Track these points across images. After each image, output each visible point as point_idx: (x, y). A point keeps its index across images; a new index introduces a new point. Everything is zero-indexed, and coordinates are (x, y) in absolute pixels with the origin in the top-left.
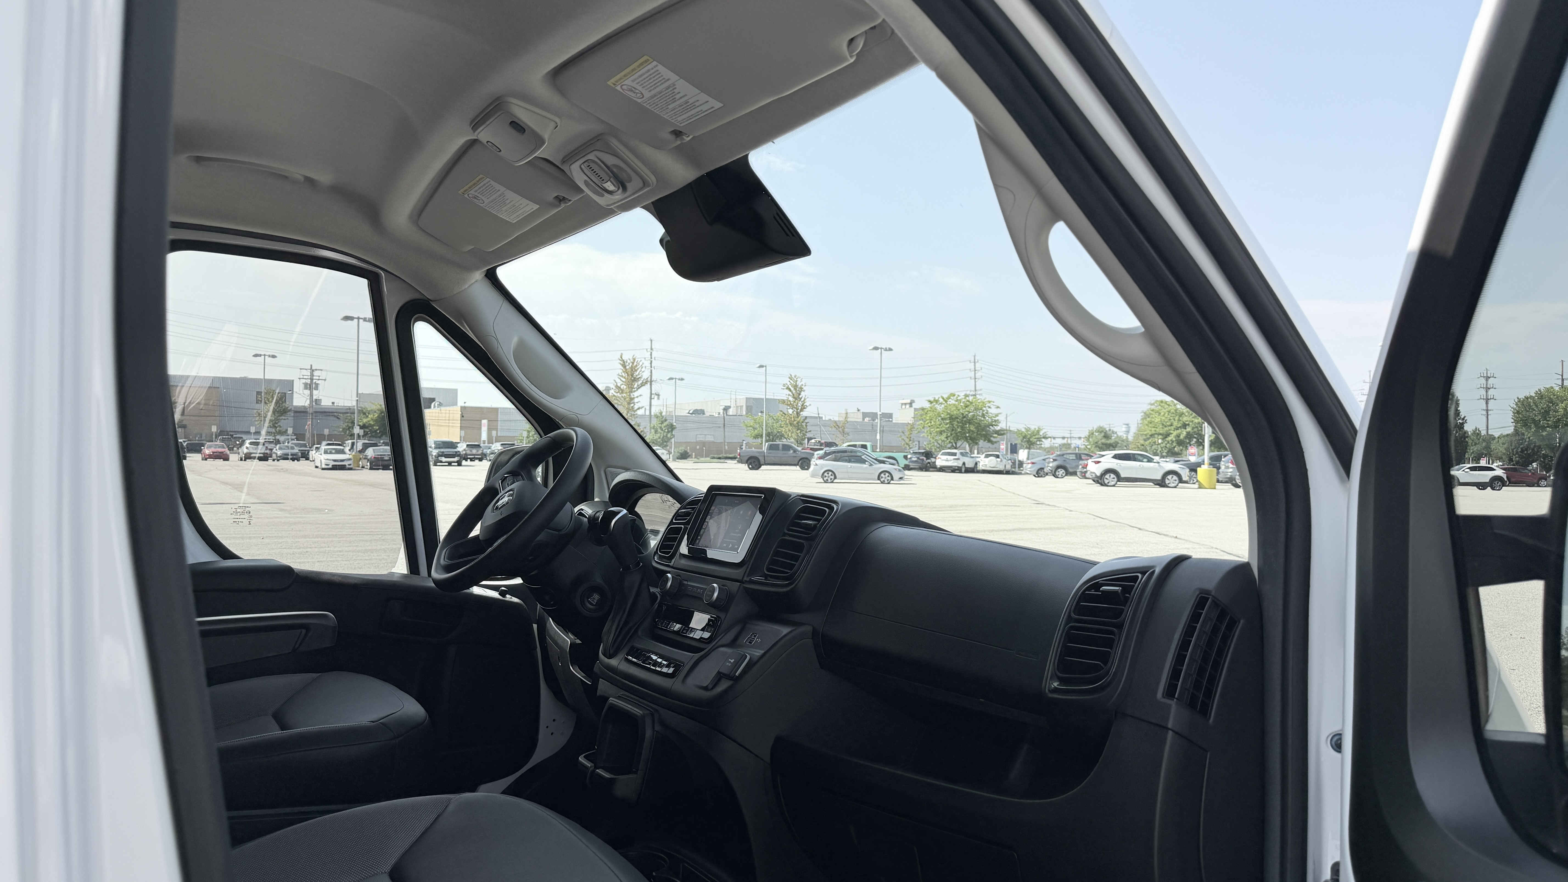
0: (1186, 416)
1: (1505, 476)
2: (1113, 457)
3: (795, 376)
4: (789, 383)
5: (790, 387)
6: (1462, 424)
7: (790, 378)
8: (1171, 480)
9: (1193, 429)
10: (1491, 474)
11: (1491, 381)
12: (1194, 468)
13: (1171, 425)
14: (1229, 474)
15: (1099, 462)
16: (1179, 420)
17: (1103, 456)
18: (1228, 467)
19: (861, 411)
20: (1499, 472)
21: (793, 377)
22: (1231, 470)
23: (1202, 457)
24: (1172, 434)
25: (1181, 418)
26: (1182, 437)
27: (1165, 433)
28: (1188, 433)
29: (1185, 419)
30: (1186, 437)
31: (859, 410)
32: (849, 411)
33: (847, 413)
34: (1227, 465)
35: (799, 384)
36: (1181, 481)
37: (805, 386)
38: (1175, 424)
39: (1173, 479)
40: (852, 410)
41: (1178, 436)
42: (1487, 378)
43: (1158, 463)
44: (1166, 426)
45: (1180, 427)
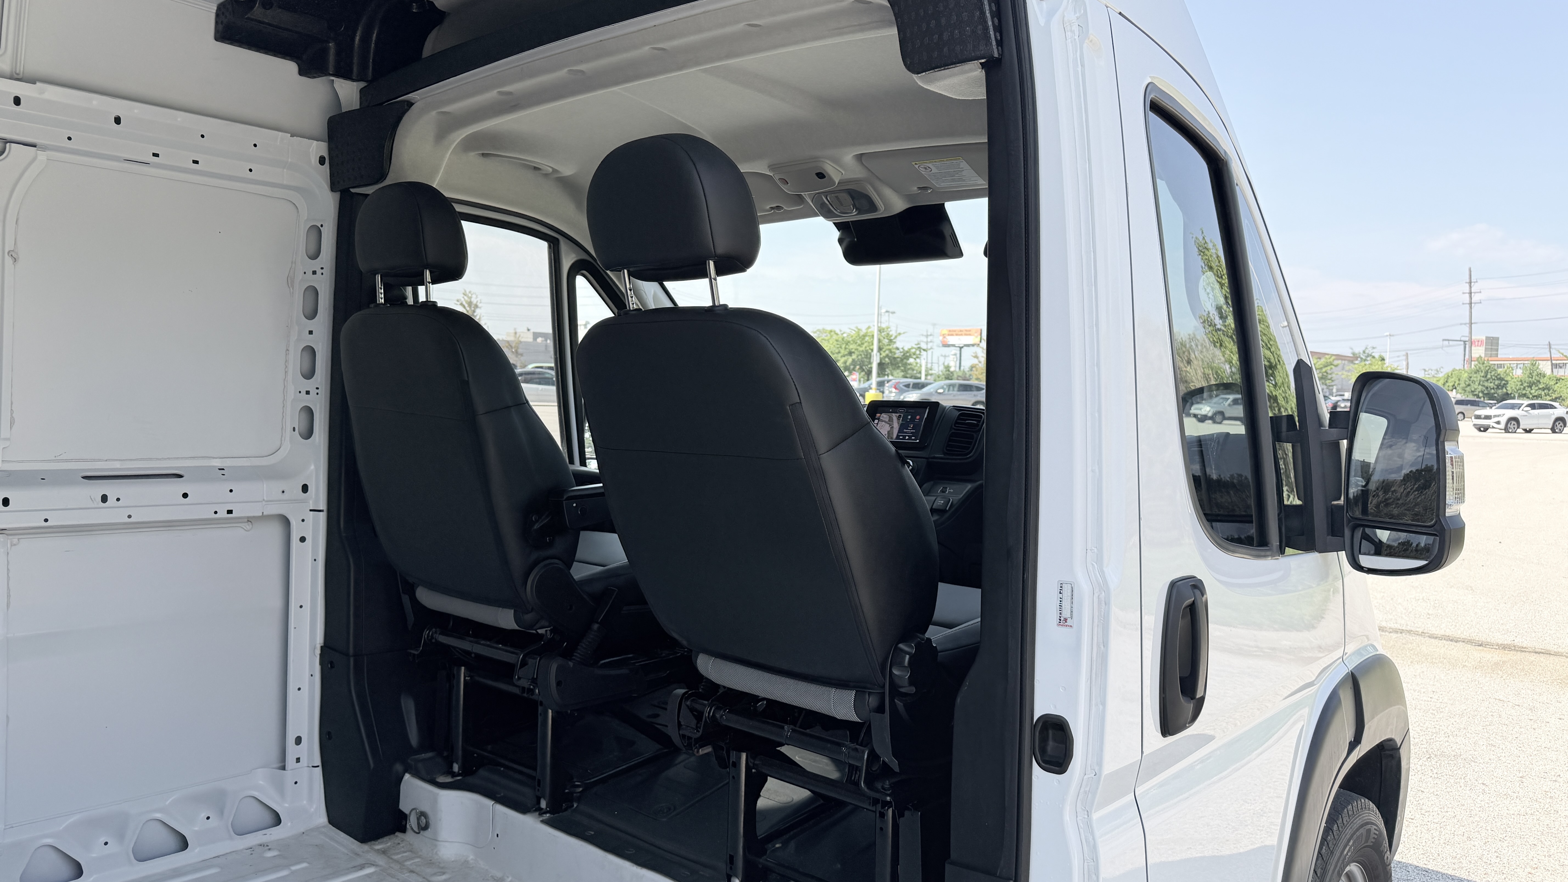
0: (852, 344)
3: (470, 292)
4: (463, 299)
5: (464, 303)
7: (464, 294)
9: (857, 357)
12: (863, 393)
13: (839, 352)
18: (891, 392)
19: (532, 331)
21: (468, 293)
23: (869, 382)
25: (847, 347)
28: (853, 360)
29: (851, 347)
31: (528, 330)
32: (518, 331)
33: (516, 333)
34: (890, 390)
35: (474, 300)
37: (480, 303)
40: (521, 329)
41: (845, 362)
45: (846, 355)
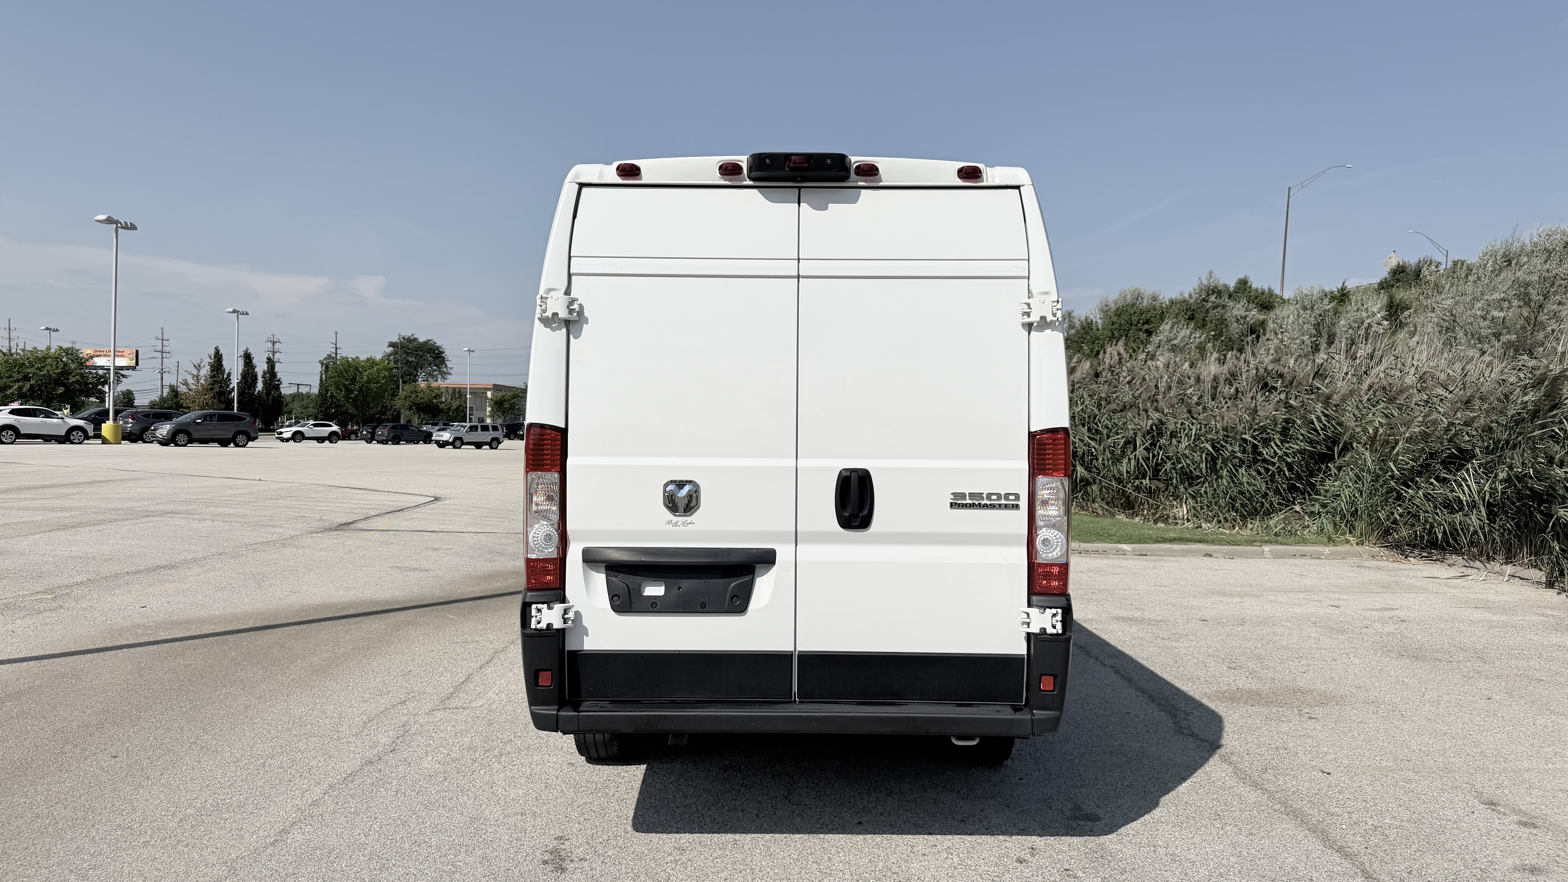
1: (339, 431)
2: (10, 413)
6: (278, 385)
8: (76, 436)
10: (329, 429)
11: (277, 346)
14: (129, 429)
16: (19, 372)
20: (335, 428)
22: (130, 425)
24: (12, 386)
27: (3, 386)
36: (87, 437)
38: (15, 376)
39: (79, 435)
42: (274, 343)
43: (62, 418)
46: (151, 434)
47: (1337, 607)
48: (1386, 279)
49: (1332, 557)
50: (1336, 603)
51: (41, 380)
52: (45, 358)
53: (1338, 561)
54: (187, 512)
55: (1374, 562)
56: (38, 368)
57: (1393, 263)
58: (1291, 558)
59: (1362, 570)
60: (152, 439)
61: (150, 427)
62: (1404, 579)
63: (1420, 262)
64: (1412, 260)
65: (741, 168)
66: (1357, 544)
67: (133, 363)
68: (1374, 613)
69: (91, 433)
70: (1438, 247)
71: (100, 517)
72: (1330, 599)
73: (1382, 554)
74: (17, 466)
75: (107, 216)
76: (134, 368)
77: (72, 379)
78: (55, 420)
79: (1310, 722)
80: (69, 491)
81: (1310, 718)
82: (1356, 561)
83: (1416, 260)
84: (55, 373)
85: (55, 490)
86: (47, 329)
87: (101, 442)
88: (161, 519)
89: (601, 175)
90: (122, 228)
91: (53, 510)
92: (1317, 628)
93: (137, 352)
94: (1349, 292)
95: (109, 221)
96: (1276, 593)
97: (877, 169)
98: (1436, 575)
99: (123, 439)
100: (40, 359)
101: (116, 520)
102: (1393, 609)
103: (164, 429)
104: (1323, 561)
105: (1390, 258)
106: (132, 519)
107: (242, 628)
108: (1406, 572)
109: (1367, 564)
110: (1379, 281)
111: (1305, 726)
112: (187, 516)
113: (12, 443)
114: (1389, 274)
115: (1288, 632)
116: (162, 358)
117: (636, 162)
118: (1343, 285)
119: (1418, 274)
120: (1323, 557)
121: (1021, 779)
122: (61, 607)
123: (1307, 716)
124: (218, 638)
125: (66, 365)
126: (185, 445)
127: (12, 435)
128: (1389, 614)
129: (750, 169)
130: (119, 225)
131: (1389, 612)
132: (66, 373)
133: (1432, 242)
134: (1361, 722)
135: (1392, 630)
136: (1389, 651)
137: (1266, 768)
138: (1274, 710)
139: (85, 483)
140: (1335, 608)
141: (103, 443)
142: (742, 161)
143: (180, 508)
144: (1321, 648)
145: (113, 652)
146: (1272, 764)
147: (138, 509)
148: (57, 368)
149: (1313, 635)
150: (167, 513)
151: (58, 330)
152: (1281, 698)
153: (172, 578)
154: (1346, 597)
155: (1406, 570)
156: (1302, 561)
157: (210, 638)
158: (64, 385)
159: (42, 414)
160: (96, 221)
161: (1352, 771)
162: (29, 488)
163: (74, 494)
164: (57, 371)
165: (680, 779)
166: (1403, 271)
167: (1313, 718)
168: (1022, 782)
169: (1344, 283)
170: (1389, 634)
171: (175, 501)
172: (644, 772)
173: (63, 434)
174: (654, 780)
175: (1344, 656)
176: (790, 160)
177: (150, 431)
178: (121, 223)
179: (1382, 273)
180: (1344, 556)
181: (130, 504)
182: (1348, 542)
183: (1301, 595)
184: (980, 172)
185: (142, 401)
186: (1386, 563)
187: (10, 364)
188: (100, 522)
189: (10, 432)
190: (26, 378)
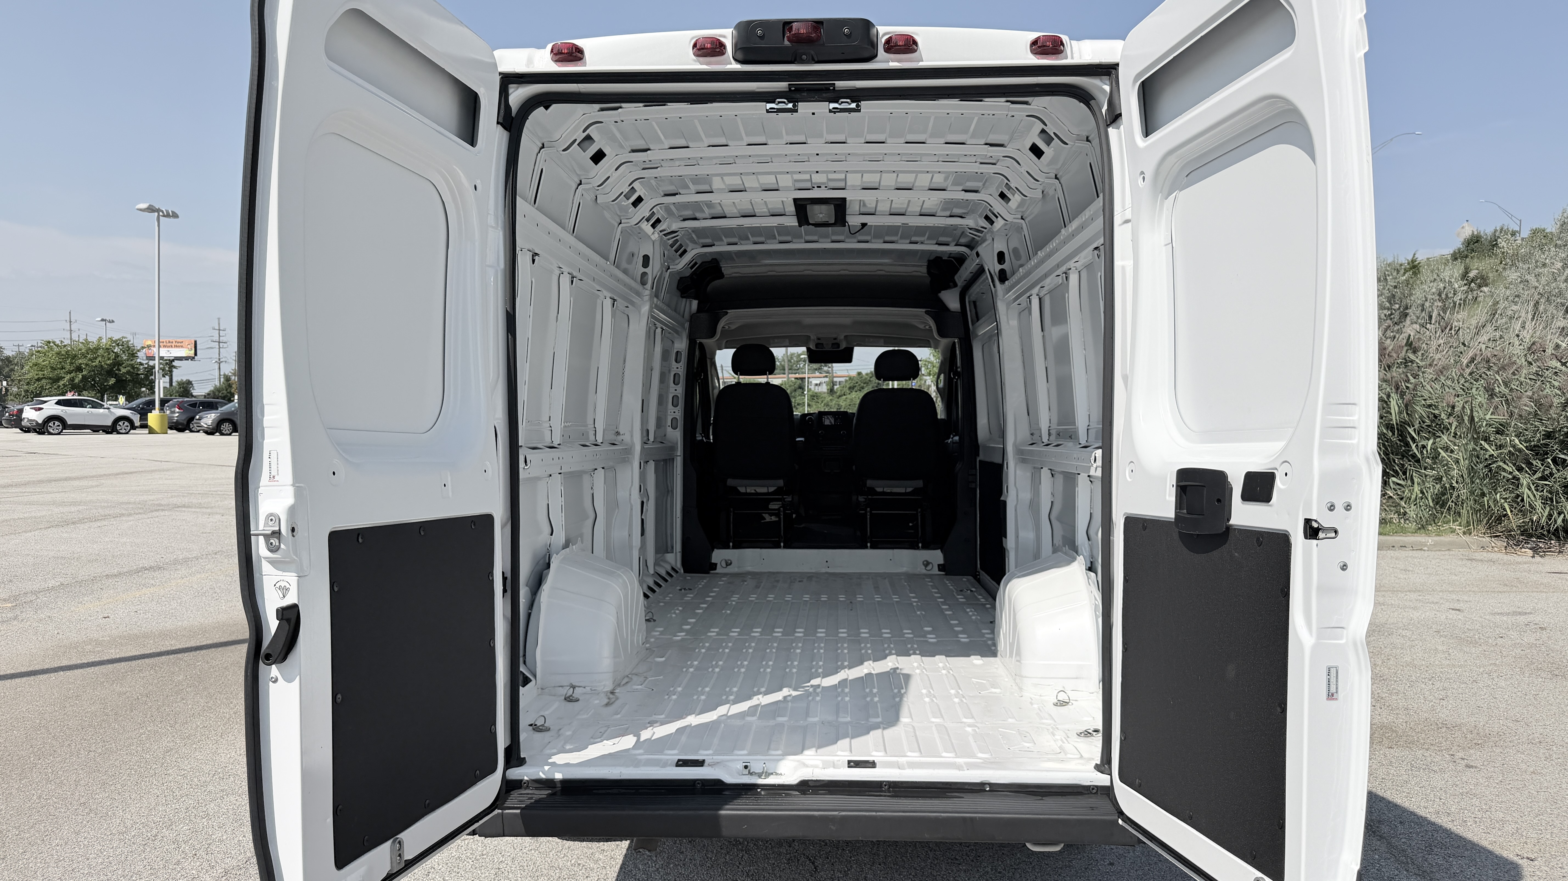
2: (56, 403)
8: (123, 426)
14: (176, 418)
15: (40, 409)
16: (71, 363)
17: (46, 402)
22: (177, 415)
24: (64, 378)
26: (77, 381)
27: (55, 377)
30: (81, 381)
36: (133, 427)
38: (68, 367)
39: (125, 425)
43: (108, 409)
44: (55, 369)
46: (196, 423)
47: (1459, 610)
48: (1459, 249)
49: (1435, 549)
50: (1457, 606)
51: (94, 371)
52: (97, 349)
53: (1443, 553)
54: (200, 506)
55: (1485, 554)
56: (90, 360)
57: (1467, 232)
58: (1389, 549)
59: (1474, 564)
60: (198, 428)
61: (195, 416)
62: (1526, 574)
63: (1496, 231)
64: (1487, 229)
65: (722, 46)
66: (1464, 533)
67: (192, 353)
68: (1505, 618)
69: (137, 423)
70: (1511, 216)
71: (107, 512)
72: (1447, 600)
73: (1493, 545)
74: (54, 457)
75: (148, 204)
76: (193, 359)
77: (123, 370)
78: (101, 411)
79: (1469, 772)
80: (91, 483)
81: (1468, 766)
82: (1464, 553)
83: (1492, 230)
84: (107, 365)
85: (76, 483)
86: (102, 320)
87: (147, 432)
88: (170, 513)
89: (530, 61)
90: (164, 216)
91: (63, 504)
92: (1442, 639)
93: (196, 342)
94: (1419, 263)
95: (151, 209)
96: (1383, 593)
97: (915, 43)
98: (1561, 569)
99: (171, 428)
100: (92, 351)
101: (123, 515)
102: (1526, 613)
103: (209, 419)
104: (1426, 554)
105: (1463, 227)
106: (140, 513)
107: (204, 643)
108: (1526, 566)
109: (1478, 555)
110: (1452, 252)
111: (1464, 779)
112: (198, 510)
113: (59, 434)
114: (1463, 244)
115: (1409, 643)
116: (220, 348)
117: (579, 42)
118: (1414, 257)
119: (1494, 244)
120: (1426, 548)
121: (1111, 864)
122: (15, 618)
123: (1464, 763)
124: (171, 657)
125: (117, 355)
126: (230, 434)
127: (59, 426)
128: (1522, 619)
129: (736, 48)
130: (161, 213)
131: (1522, 617)
132: (117, 363)
133: (1505, 211)
134: (1533, 772)
135: (1532, 640)
136: (1538, 669)
137: (1430, 845)
138: (1419, 753)
139: (110, 475)
140: (1457, 612)
141: (149, 433)
142: (724, 37)
143: (195, 501)
144: (1454, 666)
145: (46, 676)
146: (1436, 839)
147: (151, 502)
148: (109, 359)
149: (1440, 648)
150: (178, 507)
151: (113, 321)
152: (1423, 735)
153: (153, 582)
154: (1466, 598)
155: (1525, 563)
156: (1402, 553)
157: (164, 657)
158: (116, 376)
159: (89, 404)
160: (138, 209)
161: (1545, 850)
162: (50, 481)
163: (92, 487)
164: (108, 362)
165: (669, 863)
166: (1477, 242)
167: (1472, 767)
168: (1113, 868)
169: (1415, 254)
170: (1531, 646)
171: (191, 494)
172: (624, 852)
173: (110, 424)
174: (636, 867)
175: (1486, 675)
176: (791, 29)
177: (195, 421)
178: (163, 212)
179: (1457, 243)
180: (1449, 547)
181: (145, 498)
182: (1453, 531)
183: (1414, 596)
184: (1062, 44)
185: (200, 391)
186: (1500, 556)
187: (63, 355)
188: (105, 517)
189: (56, 422)
190: (79, 369)
